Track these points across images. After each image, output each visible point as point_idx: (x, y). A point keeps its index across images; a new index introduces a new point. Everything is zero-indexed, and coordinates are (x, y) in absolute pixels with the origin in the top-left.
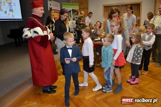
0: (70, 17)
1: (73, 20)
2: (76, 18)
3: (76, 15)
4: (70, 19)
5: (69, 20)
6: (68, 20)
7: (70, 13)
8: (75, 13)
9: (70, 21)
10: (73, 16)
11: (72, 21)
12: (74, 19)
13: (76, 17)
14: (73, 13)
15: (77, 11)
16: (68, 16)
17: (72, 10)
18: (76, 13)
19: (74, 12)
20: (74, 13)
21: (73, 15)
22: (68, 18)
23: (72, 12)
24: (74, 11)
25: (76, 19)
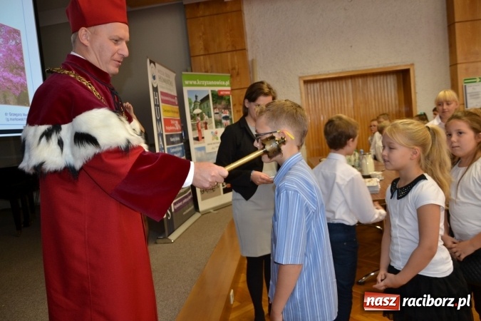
0: (206, 117)
1: (217, 126)
2: (226, 118)
3: (225, 109)
4: (206, 123)
5: (204, 125)
6: (202, 128)
7: (206, 105)
8: (220, 104)
9: (206, 128)
10: (216, 113)
11: (212, 128)
12: (218, 123)
13: (224, 115)
14: (216, 103)
15: (227, 98)
16: (201, 113)
17: (212, 94)
18: (224, 103)
19: (219, 101)
20: (217, 105)
21: (217, 111)
22: (202, 119)
23: (213, 101)
24: (218, 97)
25: (224, 121)
